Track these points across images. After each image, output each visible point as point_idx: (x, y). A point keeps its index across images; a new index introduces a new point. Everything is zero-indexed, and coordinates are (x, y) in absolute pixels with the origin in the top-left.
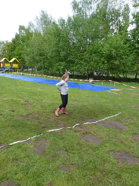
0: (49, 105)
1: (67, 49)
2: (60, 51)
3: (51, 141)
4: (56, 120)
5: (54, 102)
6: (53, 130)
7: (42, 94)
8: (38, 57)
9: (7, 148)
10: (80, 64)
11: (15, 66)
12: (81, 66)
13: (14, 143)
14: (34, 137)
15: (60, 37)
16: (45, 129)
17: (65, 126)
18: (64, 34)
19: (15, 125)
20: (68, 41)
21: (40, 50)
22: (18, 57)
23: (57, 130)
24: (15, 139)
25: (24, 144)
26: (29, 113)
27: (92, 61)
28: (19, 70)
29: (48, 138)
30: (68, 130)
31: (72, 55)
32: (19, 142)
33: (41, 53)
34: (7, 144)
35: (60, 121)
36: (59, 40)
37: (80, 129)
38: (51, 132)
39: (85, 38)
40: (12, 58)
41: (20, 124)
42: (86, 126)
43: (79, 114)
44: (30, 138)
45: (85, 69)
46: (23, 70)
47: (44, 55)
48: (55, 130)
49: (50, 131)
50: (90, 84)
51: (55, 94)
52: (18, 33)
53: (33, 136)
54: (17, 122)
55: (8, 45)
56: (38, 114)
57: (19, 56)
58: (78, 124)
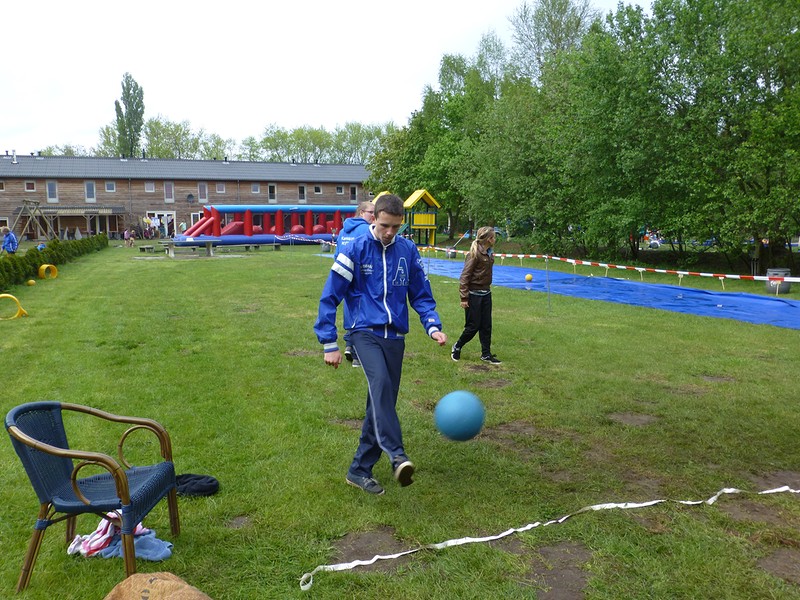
0: (578, 390)
1: (652, 137)
2: (619, 149)
3: (608, 557)
4: (618, 461)
5: (602, 375)
6: (612, 506)
7: (542, 339)
8: (516, 179)
9: (425, 560)
10: (713, 200)
11: (423, 220)
12: (721, 210)
13: (451, 543)
14: (529, 527)
15: (616, 88)
16: (574, 498)
17: (666, 492)
18: (636, 71)
19: (446, 467)
20: (656, 101)
21: (528, 148)
22: (433, 184)
23: (631, 505)
24: (453, 527)
25: (489, 550)
26: (498, 421)
27: (783, 182)
28: (439, 236)
29: (592, 541)
30: (686, 515)
31: (677, 163)
32: (468, 540)
33: (530, 163)
34: (422, 543)
35: (639, 468)
36: (614, 101)
37: (745, 516)
38: (604, 514)
39: (744, 76)
40: (411, 192)
41: (464, 465)
42: (775, 503)
43: (734, 441)
44: (511, 530)
45: (743, 223)
46: (451, 237)
47: (544, 170)
48: (622, 506)
49: (597, 507)
50: (771, 296)
51: (601, 341)
52: (437, 88)
53: (524, 523)
54: (451, 454)
55: (397, 140)
56: (537, 424)
57: (441, 180)
58: (731, 490)
